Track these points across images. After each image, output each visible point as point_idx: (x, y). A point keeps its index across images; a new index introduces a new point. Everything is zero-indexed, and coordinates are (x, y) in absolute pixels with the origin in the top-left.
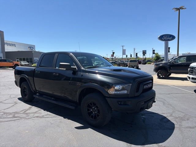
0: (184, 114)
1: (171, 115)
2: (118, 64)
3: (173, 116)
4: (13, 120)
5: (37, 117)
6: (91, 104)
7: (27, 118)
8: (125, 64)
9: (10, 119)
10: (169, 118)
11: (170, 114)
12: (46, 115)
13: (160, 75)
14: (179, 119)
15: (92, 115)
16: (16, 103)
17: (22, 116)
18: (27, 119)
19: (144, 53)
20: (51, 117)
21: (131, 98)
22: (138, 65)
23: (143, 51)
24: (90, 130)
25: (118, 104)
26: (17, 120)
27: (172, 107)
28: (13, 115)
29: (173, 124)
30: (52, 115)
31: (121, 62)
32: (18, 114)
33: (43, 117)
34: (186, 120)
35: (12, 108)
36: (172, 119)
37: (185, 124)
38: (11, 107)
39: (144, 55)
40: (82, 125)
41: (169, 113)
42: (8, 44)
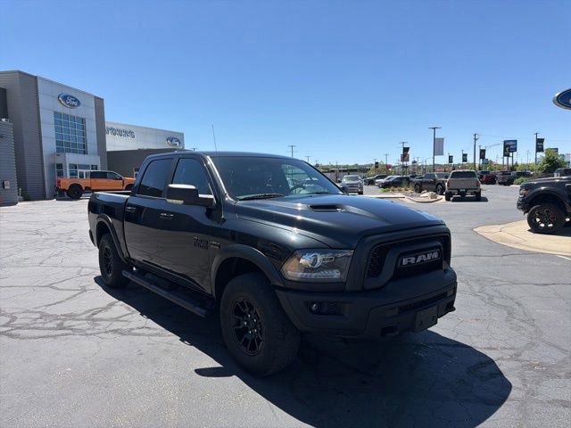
0: (562, 356)
1: (516, 357)
2: (417, 184)
3: (522, 361)
4: (51, 337)
5: (115, 331)
6: (242, 303)
7: (88, 332)
8: (439, 184)
9: (45, 333)
10: (503, 367)
11: (512, 352)
12: (138, 328)
13: (538, 220)
14: (538, 371)
15: (246, 339)
16: (84, 290)
17: (80, 327)
18: (87, 335)
19: (510, 148)
20: (149, 335)
21: (354, 293)
22: (478, 185)
23: (505, 142)
24: (234, 381)
25: (311, 310)
26: (63, 335)
27: (532, 329)
28: (59, 322)
29: (508, 387)
30: (154, 329)
31: (427, 176)
32: (74, 319)
33: (129, 332)
34: (560, 377)
35: (68, 301)
36: (511, 370)
37: (552, 389)
38: (68, 299)
39: (506, 154)
40: (219, 365)
41: (511, 349)
42: (116, 132)
